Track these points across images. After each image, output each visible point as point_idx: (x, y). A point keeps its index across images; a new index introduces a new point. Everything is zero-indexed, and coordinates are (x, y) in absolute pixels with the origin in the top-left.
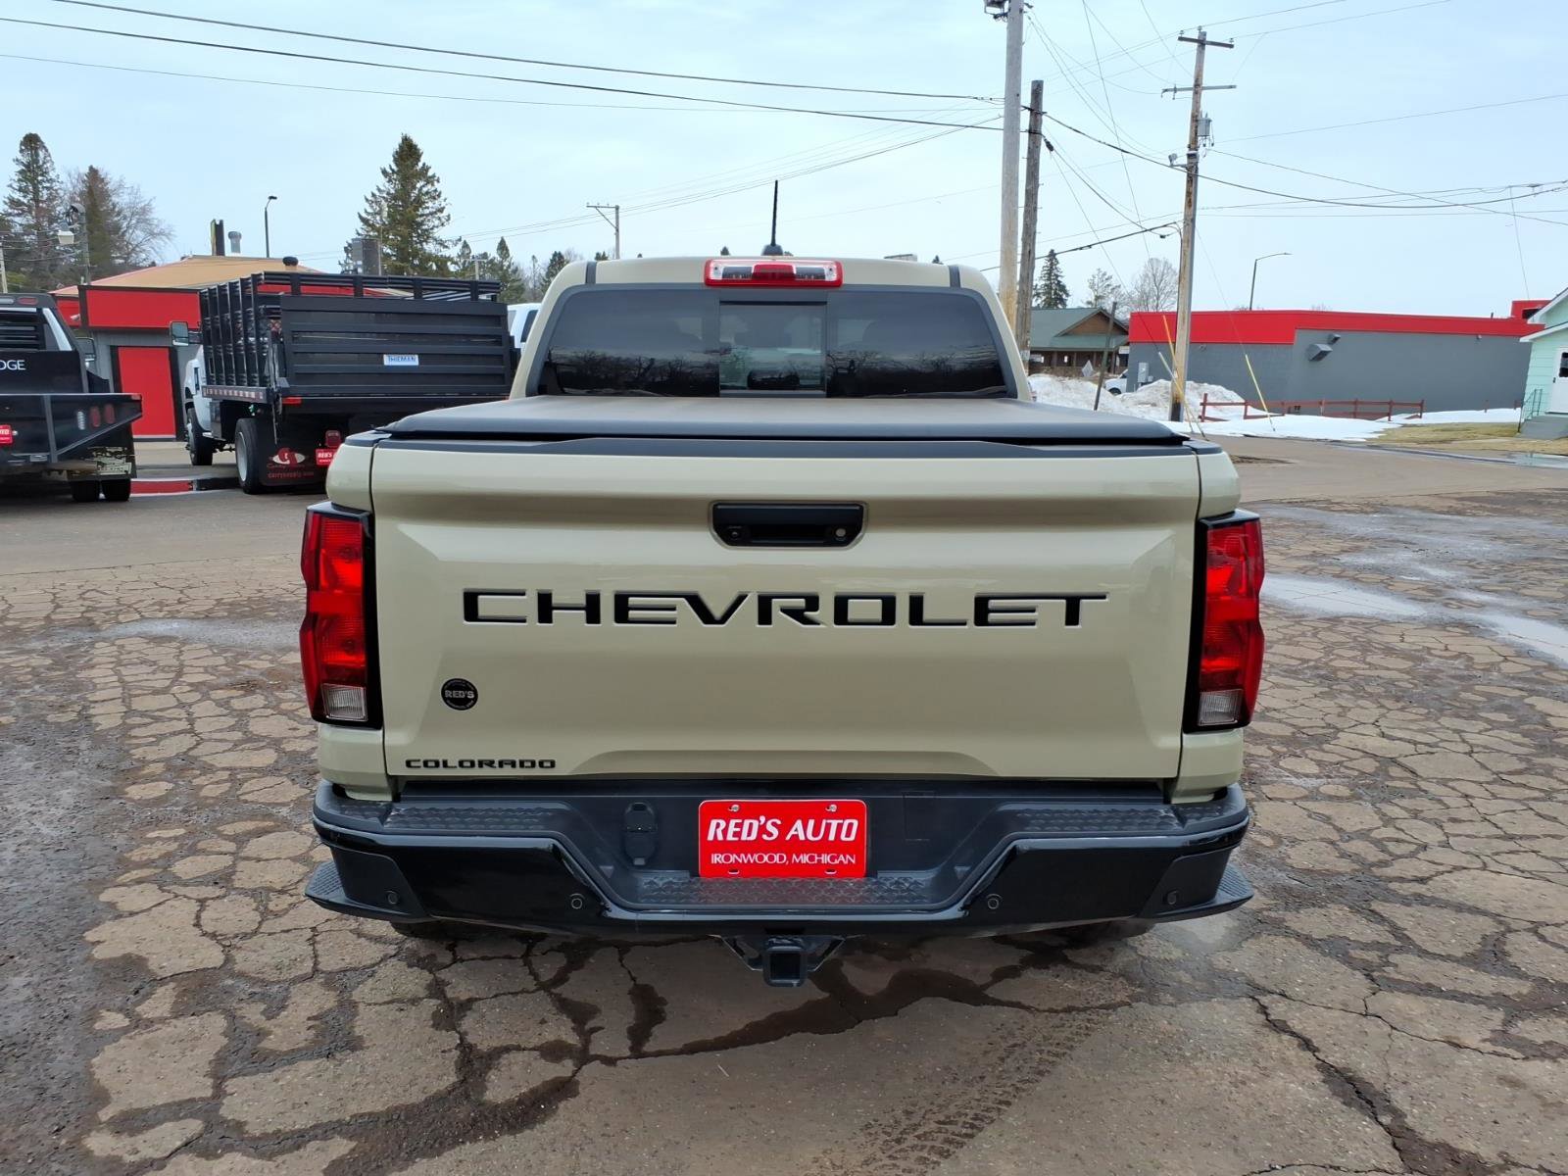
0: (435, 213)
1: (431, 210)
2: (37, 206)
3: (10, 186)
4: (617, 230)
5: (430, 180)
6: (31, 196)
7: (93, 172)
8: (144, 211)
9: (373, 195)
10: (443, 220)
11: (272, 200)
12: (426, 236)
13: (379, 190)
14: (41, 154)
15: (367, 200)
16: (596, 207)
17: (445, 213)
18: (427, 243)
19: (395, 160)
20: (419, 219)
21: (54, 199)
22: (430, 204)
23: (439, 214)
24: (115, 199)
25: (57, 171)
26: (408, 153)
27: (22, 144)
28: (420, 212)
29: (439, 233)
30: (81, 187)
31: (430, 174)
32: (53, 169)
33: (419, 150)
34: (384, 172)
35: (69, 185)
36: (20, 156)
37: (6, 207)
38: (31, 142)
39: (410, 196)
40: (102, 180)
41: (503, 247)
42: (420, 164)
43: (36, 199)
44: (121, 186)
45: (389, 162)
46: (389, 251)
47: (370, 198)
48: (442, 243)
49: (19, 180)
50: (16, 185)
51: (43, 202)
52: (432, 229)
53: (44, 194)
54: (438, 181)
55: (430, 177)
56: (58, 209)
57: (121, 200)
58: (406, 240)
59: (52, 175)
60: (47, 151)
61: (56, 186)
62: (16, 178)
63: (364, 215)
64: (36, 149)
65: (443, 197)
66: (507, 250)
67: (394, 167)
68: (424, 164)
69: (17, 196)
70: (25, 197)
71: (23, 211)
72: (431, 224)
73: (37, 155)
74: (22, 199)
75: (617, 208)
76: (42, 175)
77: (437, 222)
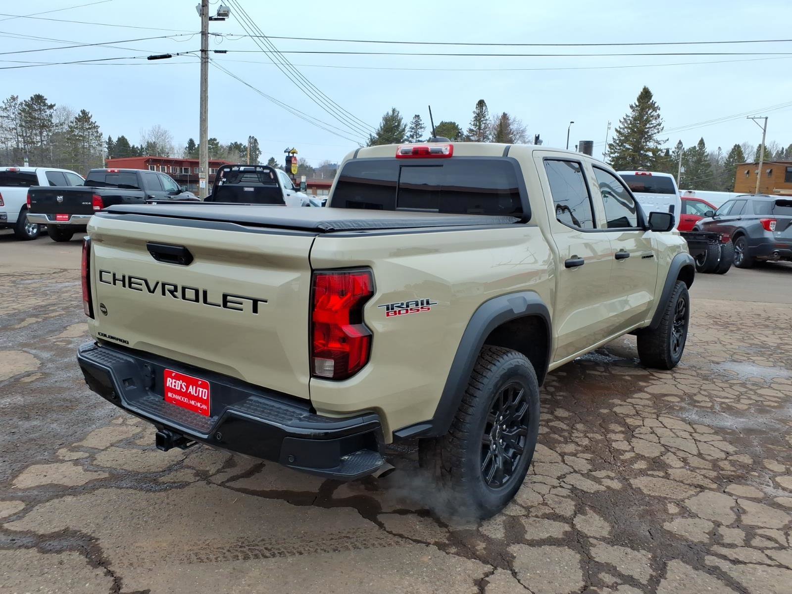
0: (656, 126)
1: (654, 125)
2: (480, 132)
3: (470, 123)
4: (765, 131)
5: (655, 109)
6: (477, 128)
7: (505, 116)
8: (523, 131)
9: (624, 119)
10: (660, 130)
11: (572, 124)
12: (650, 138)
13: (627, 116)
14: (484, 108)
15: (620, 121)
16: (752, 118)
17: (662, 126)
18: (650, 142)
19: (638, 100)
20: (646, 130)
21: (486, 128)
22: (654, 122)
23: (658, 127)
24: (511, 127)
25: (489, 116)
26: (646, 95)
27: (477, 105)
28: (648, 126)
29: (656, 137)
30: (498, 122)
31: (656, 106)
32: (488, 115)
33: (651, 94)
34: (631, 107)
35: (493, 122)
36: (475, 110)
37: (467, 133)
38: (481, 103)
39: (643, 118)
40: (508, 119)
41: (702, 143)
42: (651, 101)
43: (480, 129)
44: (514, 121)
45: (635, 101)
46: (629, 147)
47: (623, 120)
48: (658, 142)
49: (474, 121)
50: (472, 123)
51: (482, 130)
52: (653, 134)
53: (483, 126)
54: (659, 109)
55: (655, 108)
56: (487, 132)
57: (513, 127)
58: (638, 142)
59: (487, 117)
60: (486, 106)
61: (488, 122)
62: (473, 120)
63: (619, 129)
64: (482, 106)
65: (661, 117)
66: (704, 144)
67: (637, 104)
68: (653, 101)
69: (473, 127)
70: (475, 128)
71: (474, 134)
72: (653, 132)
73: (482, 109)
74: (474, 129)
75: (767, 118)
76: (483, 118)
77: (656, 131)
